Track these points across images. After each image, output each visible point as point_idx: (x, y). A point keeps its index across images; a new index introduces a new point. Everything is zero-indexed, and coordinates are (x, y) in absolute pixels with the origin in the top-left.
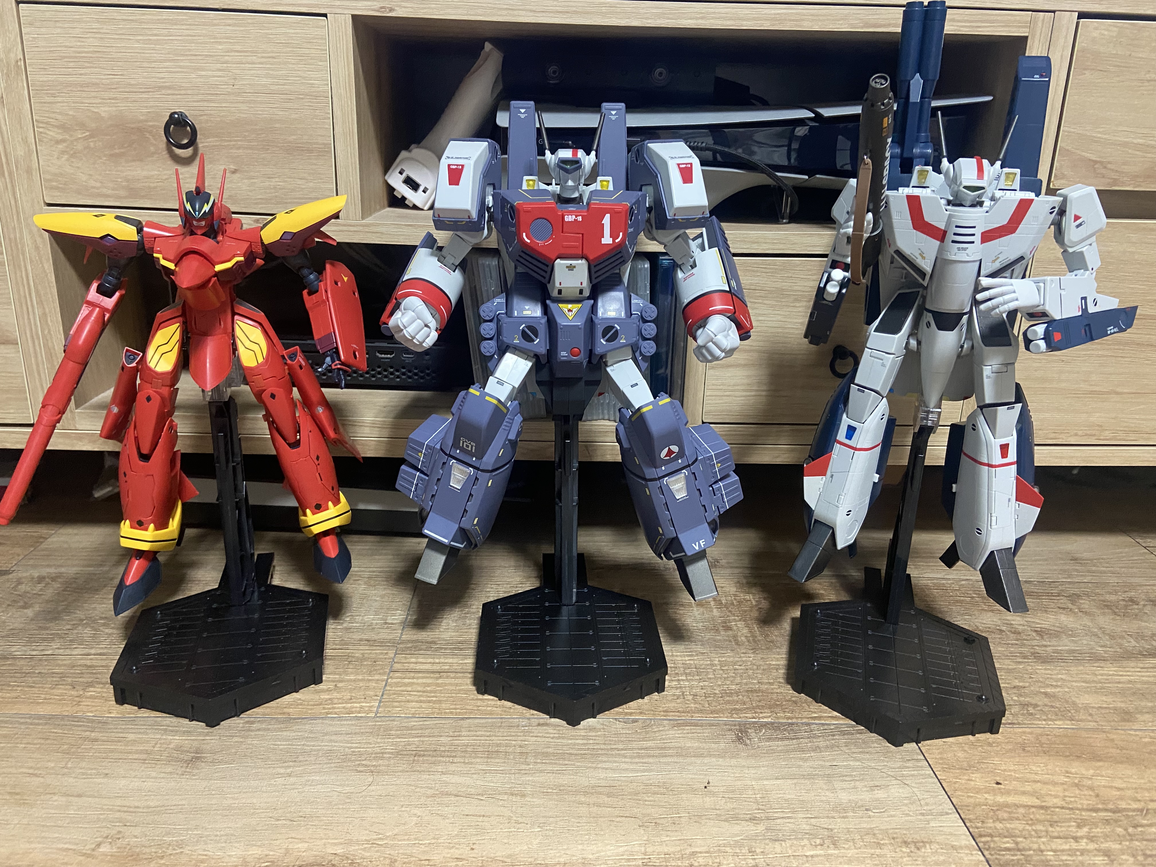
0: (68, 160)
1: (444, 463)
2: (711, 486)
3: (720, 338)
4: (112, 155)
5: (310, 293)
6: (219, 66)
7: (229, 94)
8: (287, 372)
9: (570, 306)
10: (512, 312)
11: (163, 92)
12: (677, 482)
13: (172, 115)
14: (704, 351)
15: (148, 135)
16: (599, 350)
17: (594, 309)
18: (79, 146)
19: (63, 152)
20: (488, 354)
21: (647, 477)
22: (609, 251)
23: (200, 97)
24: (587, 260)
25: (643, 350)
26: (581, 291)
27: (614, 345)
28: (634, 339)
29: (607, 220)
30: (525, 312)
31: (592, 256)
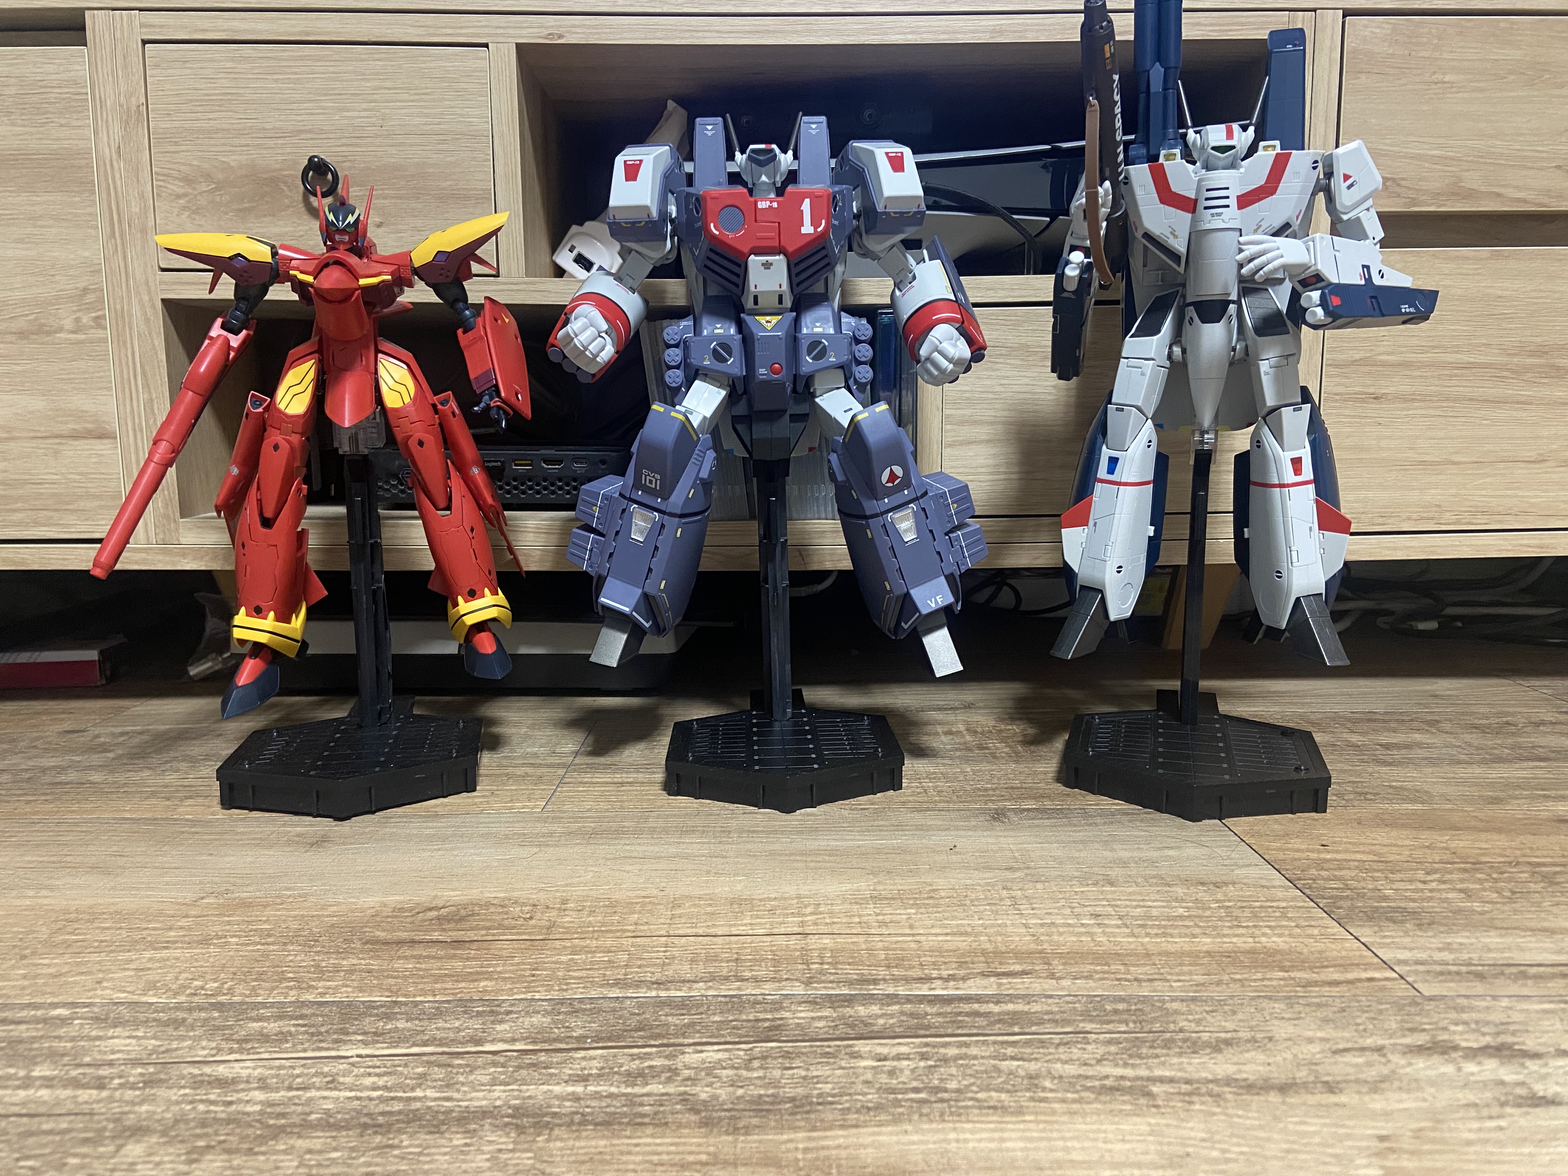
0: (189, 217)
1: (624, 511)
2: (946, 534)
3: (946, 346)
4: (240, 210)
5: (465, 332)
6: (364, 106)
7: (377, 136)
8: (438, 421)
9: (768, 318)
10: (701, 332)
11: (302, 136)
12: (902, 519)
13: (311, 159)
14: (929, 366)
15: (282, 186)
16: (805, 370)
17: (797, 322)
18: (203, 202)
19: (184, 208)
20: (674, 385)
21: (868, 513)
22: (809, 243)
23: (344, 141)
24: (785, 255)
25: (857, 375)
26: (781, 297)
27: (822, 363)
28: (845, 358)
29: (806, 206)
30: (717, 331)
31: (790, 249)
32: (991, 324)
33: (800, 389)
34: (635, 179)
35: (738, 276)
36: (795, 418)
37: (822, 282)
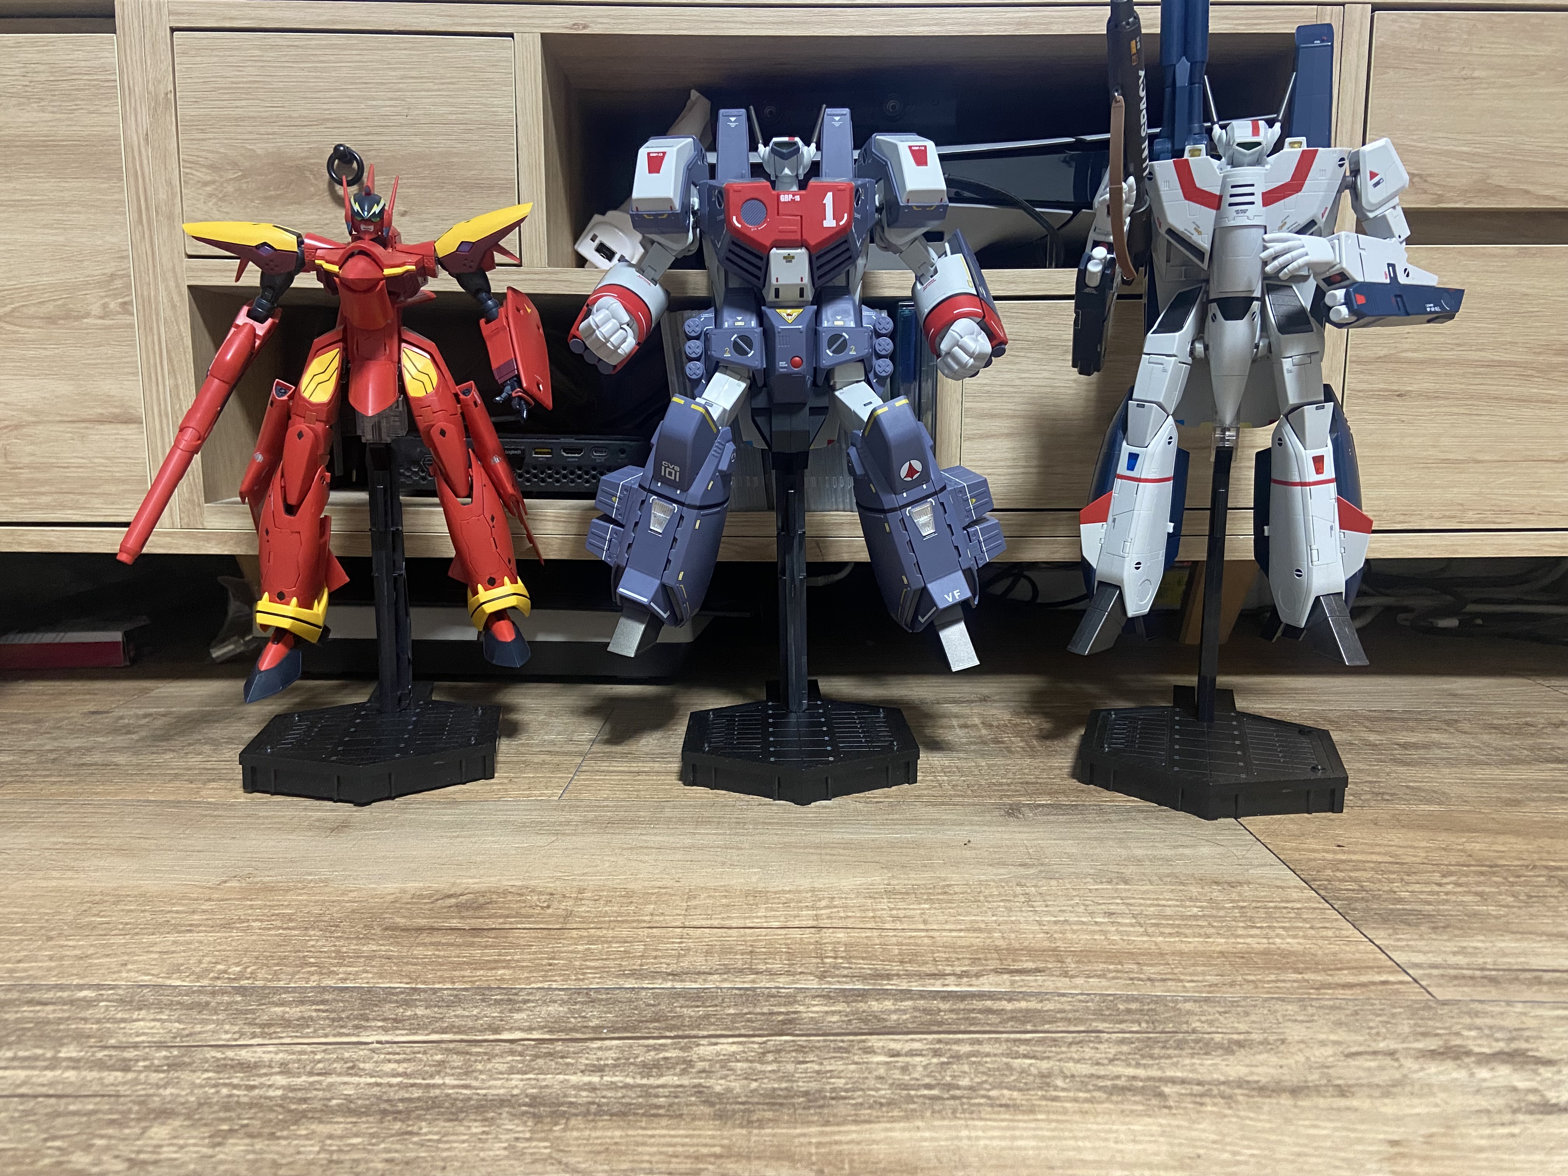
0: (214, 204)
1: (643, 502)
2: (964, 529)
3: (968, 341)
4: (266, 198)
5: (487, 322)
6: (390, 95)
7: (402, 125)
8: (459, 411)
9: (789, 311)
10: (722, 324)
11: (329, 125)
12: (921, 514)
13: (336, 148)
14: (950, 360)
15: (308, 174)
16: (825, 363)
17: (818, 315)
18: (230, 189)
19: (210, 195)
20: (694, 377)
21: (886, 507)
22: (831, 237)
23: (369, 130)
24: (807, 249)
25: (878, 369)
26: (802, 291)
27: (842, 357)
28: (865, 351)
29: (829, 199)
30: (737, 324)
31: (812, 242)
32: (1012, 317)
33: (820, 381)
34: (658, 172)
35: (760, 269)
36: (814, 411)
37: (843, 276)
